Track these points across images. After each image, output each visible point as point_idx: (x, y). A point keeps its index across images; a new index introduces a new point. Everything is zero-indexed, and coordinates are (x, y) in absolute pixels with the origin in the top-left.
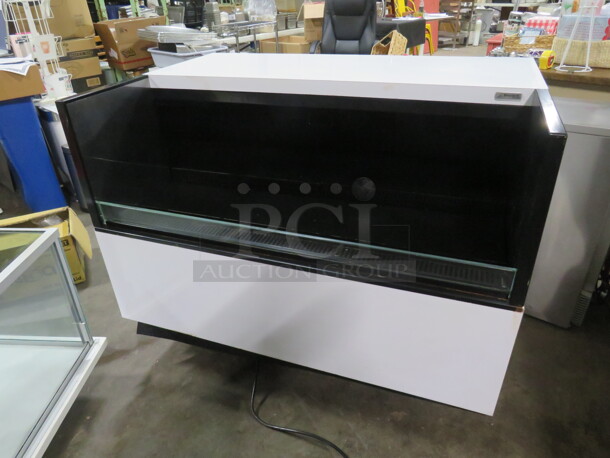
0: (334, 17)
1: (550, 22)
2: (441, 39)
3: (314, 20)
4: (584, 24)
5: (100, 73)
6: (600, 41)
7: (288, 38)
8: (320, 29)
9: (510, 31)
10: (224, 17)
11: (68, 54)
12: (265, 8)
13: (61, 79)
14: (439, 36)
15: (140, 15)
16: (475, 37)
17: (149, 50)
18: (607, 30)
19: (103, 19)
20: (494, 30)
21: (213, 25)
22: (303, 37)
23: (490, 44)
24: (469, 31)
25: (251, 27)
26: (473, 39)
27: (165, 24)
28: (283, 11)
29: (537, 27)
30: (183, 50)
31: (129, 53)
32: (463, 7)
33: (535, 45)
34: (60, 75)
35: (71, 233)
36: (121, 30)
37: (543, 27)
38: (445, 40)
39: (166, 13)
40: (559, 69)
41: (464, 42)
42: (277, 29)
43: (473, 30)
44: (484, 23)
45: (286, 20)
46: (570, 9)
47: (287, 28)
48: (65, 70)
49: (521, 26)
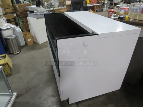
0: (73, 4)
1: (127, 8)
2: (97, 10)
3: (68, 5)
4: (137, 10)
5: (14, 18)
6: (140, 14)
7: (62, 9)
8: (70, 7)
9: (116, 10)
10: (46, 4)
11: (6, 13)
12: (56, 2)
13: (3, 20)
14: (97, 9)
15: (24, 3)
16: (105, 9)
17: (27, 12)
18: (142, 11)
19: (15, 4)
20: (109, 8)
21: (43, 6)
22: (65, 9)
23: (109, 11)
24: (103, 8)
25: (53, 6)
26: (104, 10)
27: (31, 6)
28: (60, 2)
29: (124, 9)
30: (36, 13)
31: (22, 13)
32: (102, 2)
33: (124, 14)
34: (3, 19)
35: (7, 62)
36: (19, 7)
37: (125, 9)
38: (98, 10)
39: (31, 3)
40: (130, 20)
41: (102, 11)
42: (59, 7)
43: (104, 8)
44: (107, 6)
45: (61, 5)
46: (133, 6)
47: (61, 7)
48: (5, 17)
49: (119, 9)
